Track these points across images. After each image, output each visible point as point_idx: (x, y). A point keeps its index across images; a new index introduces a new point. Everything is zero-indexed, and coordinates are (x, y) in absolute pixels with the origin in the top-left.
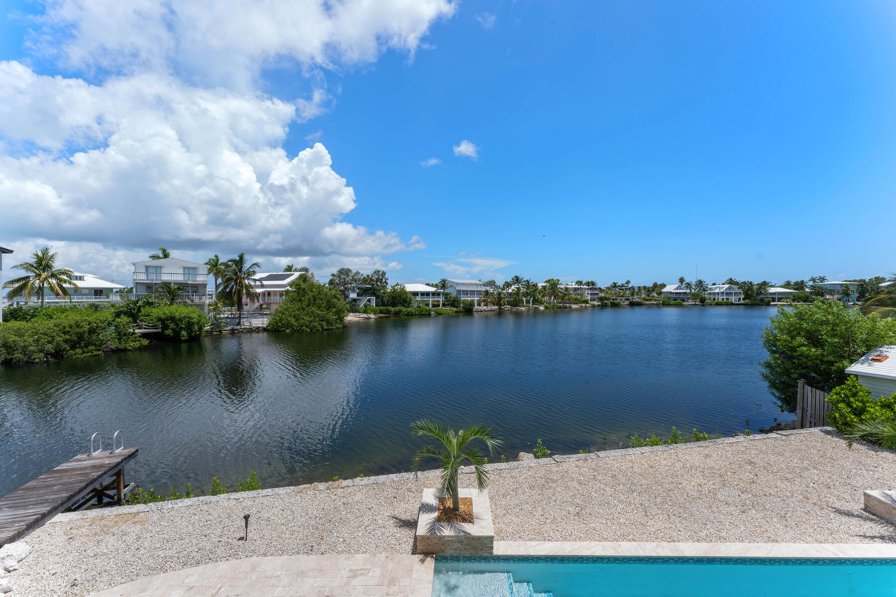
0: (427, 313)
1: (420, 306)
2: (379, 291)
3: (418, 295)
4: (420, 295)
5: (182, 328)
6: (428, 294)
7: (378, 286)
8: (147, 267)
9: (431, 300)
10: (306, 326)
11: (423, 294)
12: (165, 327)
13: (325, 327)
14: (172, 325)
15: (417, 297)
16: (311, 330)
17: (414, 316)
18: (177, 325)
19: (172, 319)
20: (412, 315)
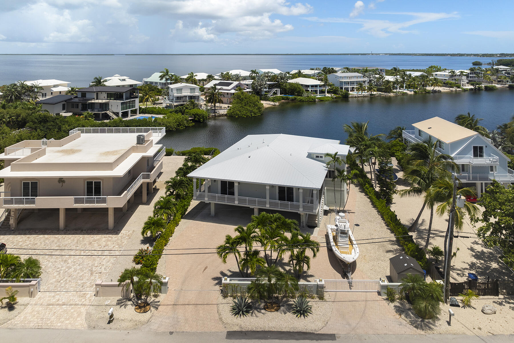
0: (312, 101)
1: (308, 96)
2: (282, 85)
3: (309, 87)
4: (310, 87)
5: (201, 118)
6: (316, 86)
7: (282, 82)
8: (177, 89)
9: (318, 89)
10: (245, 115)
11: (312, 86)
12: (195, 117)
13: (253, 115)
14: (197, 117)
15: (308, 88)
16: (247, 117)
17: (304, 102)
18: (199, 117)
19: (197, 114)
20: (303, 101)
